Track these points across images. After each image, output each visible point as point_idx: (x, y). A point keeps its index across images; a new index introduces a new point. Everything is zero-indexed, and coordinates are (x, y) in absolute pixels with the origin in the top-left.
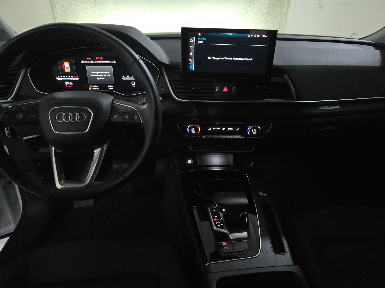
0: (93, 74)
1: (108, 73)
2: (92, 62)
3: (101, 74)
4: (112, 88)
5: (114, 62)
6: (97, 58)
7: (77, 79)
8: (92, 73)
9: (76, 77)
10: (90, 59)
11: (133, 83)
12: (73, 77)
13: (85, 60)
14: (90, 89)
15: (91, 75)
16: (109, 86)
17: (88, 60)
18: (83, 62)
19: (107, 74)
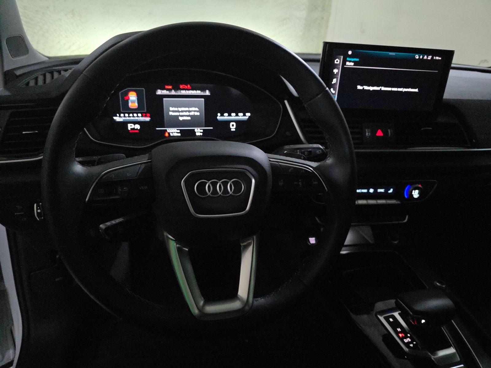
0: (173, 111)
1: (197, 109)
2: (173, 93)
3: (186, 111)
4: (201, 132)
5: (207, 93)
6: (181, 87)
7: (148, 119)
8: (171, 109)
9: (146, 116)
10: (170, 87)
11: (233, 125)
12: (142, 116)
13: (163, 88)
14: (167, 134)
15: (171, 113)
16: (196, 130)
17: (167, 90)
18: (159, 92)
19: (195, 111)
